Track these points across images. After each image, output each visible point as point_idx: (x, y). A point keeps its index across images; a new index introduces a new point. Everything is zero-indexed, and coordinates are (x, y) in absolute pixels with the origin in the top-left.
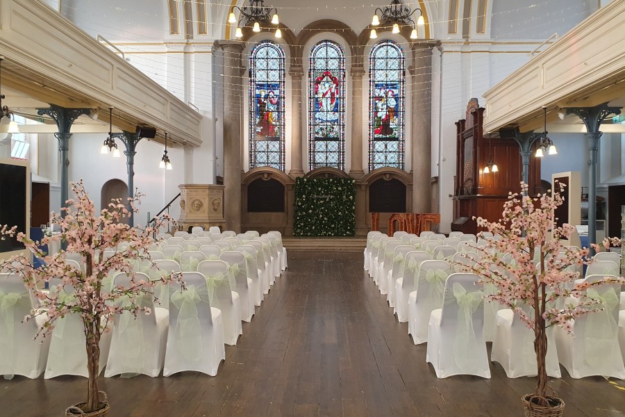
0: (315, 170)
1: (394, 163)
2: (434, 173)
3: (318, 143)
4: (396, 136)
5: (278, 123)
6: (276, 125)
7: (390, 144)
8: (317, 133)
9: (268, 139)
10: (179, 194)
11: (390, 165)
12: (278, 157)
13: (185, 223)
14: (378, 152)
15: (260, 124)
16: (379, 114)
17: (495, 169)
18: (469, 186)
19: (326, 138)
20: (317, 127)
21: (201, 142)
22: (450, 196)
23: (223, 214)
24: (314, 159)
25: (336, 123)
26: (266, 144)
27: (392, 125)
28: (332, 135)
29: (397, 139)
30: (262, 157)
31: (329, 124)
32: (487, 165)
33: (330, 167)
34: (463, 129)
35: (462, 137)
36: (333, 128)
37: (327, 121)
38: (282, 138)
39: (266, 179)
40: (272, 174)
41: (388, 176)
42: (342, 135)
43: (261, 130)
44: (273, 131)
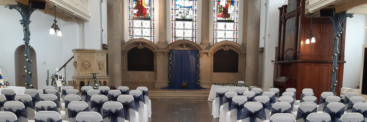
0: (175, 41)
1: (230, 38)
2: (261, 45)
3: (178, 23)
5: (149, 8)
6: (148, 9)
7: (228, 24)
8: (177, 15)
9: (142, 19)
10: (73, 57)
11: (228, 40)
12: (149, 32)
13: (77, 78)
14: (220, 30)
15: (136, 8)
16: (221, 4)
17: (313, 40)
18: (289, 54)
19: (184, 20)
20: (177, 12)
21: (89, 17)
22: (272, 61)
23: (107, 72)
24: (175, 35)
25: (191, 9)
26: (141, 22)
27: (230, 12)
28: (188, 17)
29: (232, 21)
30: (137, 32)
31: (185, 9)
32: (308, 38)
33: (186, 40)
34: (285, 12)
35: (284, 19)
36: (188, 12)
37: (184, 7)
38: (152, 18)
39: (140, 47)
40: (145, 44)
41: (227, 47)
42: (194, 17)
43: (137, 12)
44: (146, 13)
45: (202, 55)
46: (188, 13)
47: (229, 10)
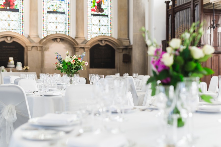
0: (48, 35)
1: (105, 34)
3: (50, 16)
4: (106, 14)
7: (102, 18)
8: (49, 8)
9: (9, 11)
12: (17, 25)
14: (94, 25)
19: (56, 12)
20: (49, 4)
24: (47, 28)
25: (63, 2)
26: (7, 14)
27: (103, 7)
28: (60, 10)
30: (5, 24)
33: (59, 34)
34: (174, 5)
35: (174, 11)
38: (20, 10)
39: (9, 41)
40: (14, 37)
41: (103, 42)
42: (68, 11)
43: (4, 3)
44: (14, 4)
45: (78, 50)
46: (60, 6)
47: (102, 5)
